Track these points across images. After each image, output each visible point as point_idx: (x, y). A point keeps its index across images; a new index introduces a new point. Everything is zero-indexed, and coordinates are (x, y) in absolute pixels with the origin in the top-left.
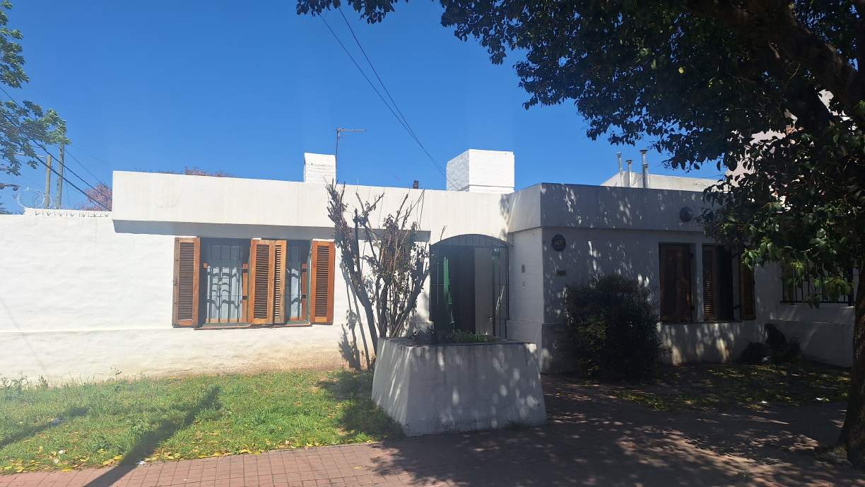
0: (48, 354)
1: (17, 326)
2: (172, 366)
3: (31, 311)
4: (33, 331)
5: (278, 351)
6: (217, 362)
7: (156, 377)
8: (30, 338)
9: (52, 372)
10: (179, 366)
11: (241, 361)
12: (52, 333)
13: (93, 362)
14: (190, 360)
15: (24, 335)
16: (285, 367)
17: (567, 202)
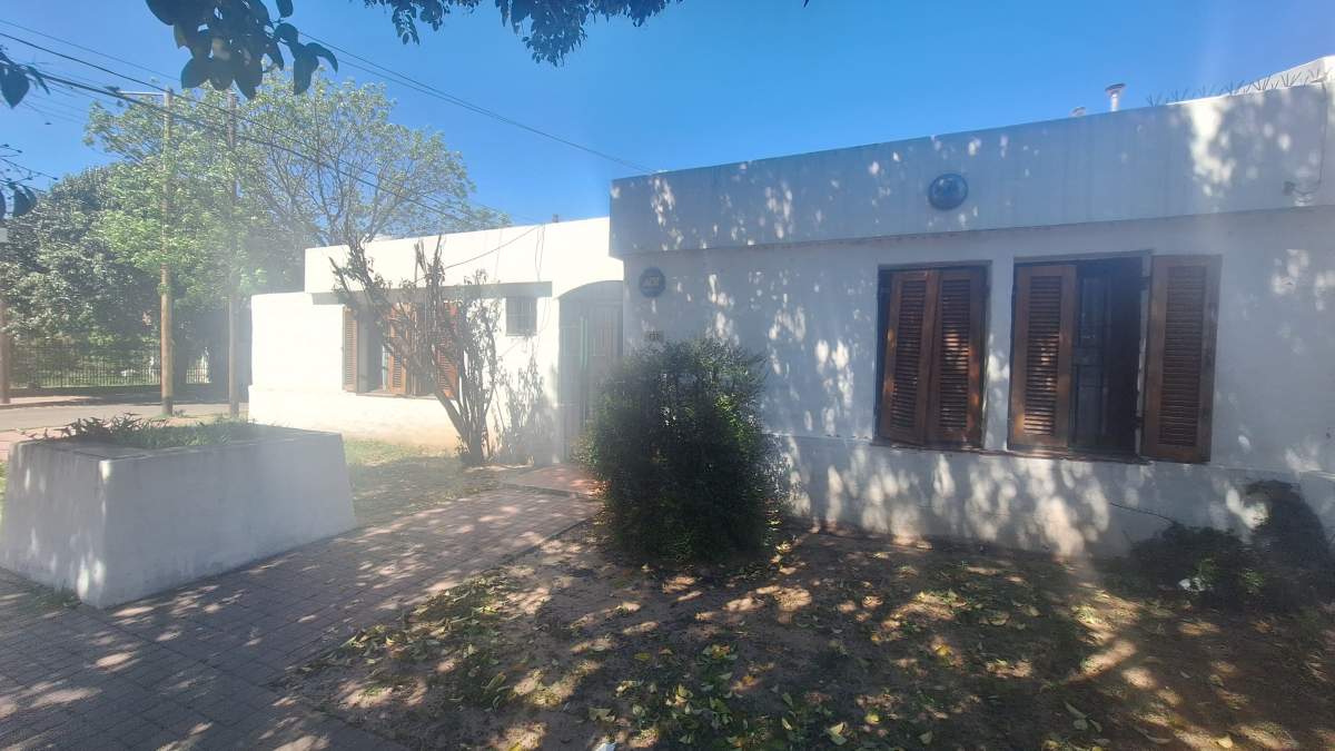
6: (370, 429)
11: (387, 430)
16: (417, 442)
17: (656, 207)
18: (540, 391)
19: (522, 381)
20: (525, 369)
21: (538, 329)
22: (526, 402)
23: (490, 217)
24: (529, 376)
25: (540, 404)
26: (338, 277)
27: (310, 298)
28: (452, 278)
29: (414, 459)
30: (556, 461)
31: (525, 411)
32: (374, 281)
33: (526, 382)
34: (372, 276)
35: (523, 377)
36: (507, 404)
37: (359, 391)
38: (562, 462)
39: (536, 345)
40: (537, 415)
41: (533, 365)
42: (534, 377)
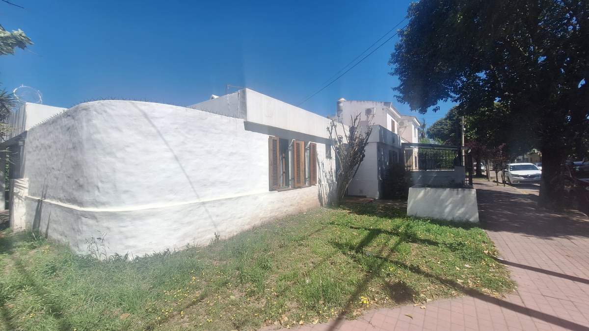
0: (217, 216)
1: (198, 197)
2: (271, 214)
3: (205, 185)
4: (208, 200)
5: (303, 200)
6: (285, 210)
7: (265, 222)
8: (207, 205)
9: (220, 228)
10: (273, 214)
13: (240, 218)
15: (203, 203)
16: (305, 208)
18: (333, 178)
35: (329, 173)
39: (331, 162)
41: (331, 169)
42: (332, 173)
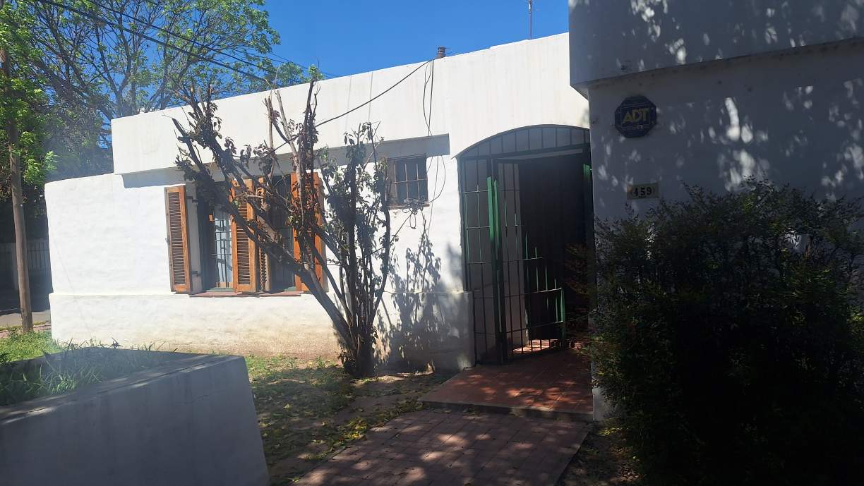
0: (92, 317)
1: (73, 289)
3: (81, 275)
4: (82, 295)
6: (211, 338)
8: (81, 301)
11: (233, 338)
12: (93, 297)
14: (189, 332)
16: (276, 350)
17: (642, 12)
18: (436, 276)
19: (412, 265)
20: (415, 250)
21: (430, 197)
22: (418, 291)
23: (297, 73)
24: (422, 259)
25: (436, 293)
26: (185, 146)
27: (120, 181)
28: (329, 138)
29: (285, 374)
30: (464, 364)
31: (419, 305)
32: (224, 148)
33: (418, 266)
34: (221, 142)
35: (413, 260)
36: (393, 295)
37: (192, 293)
38: (474, 366)
39: (427, 218)
40: (435, 308)
41: (425, 243)
42: (428, 260)
